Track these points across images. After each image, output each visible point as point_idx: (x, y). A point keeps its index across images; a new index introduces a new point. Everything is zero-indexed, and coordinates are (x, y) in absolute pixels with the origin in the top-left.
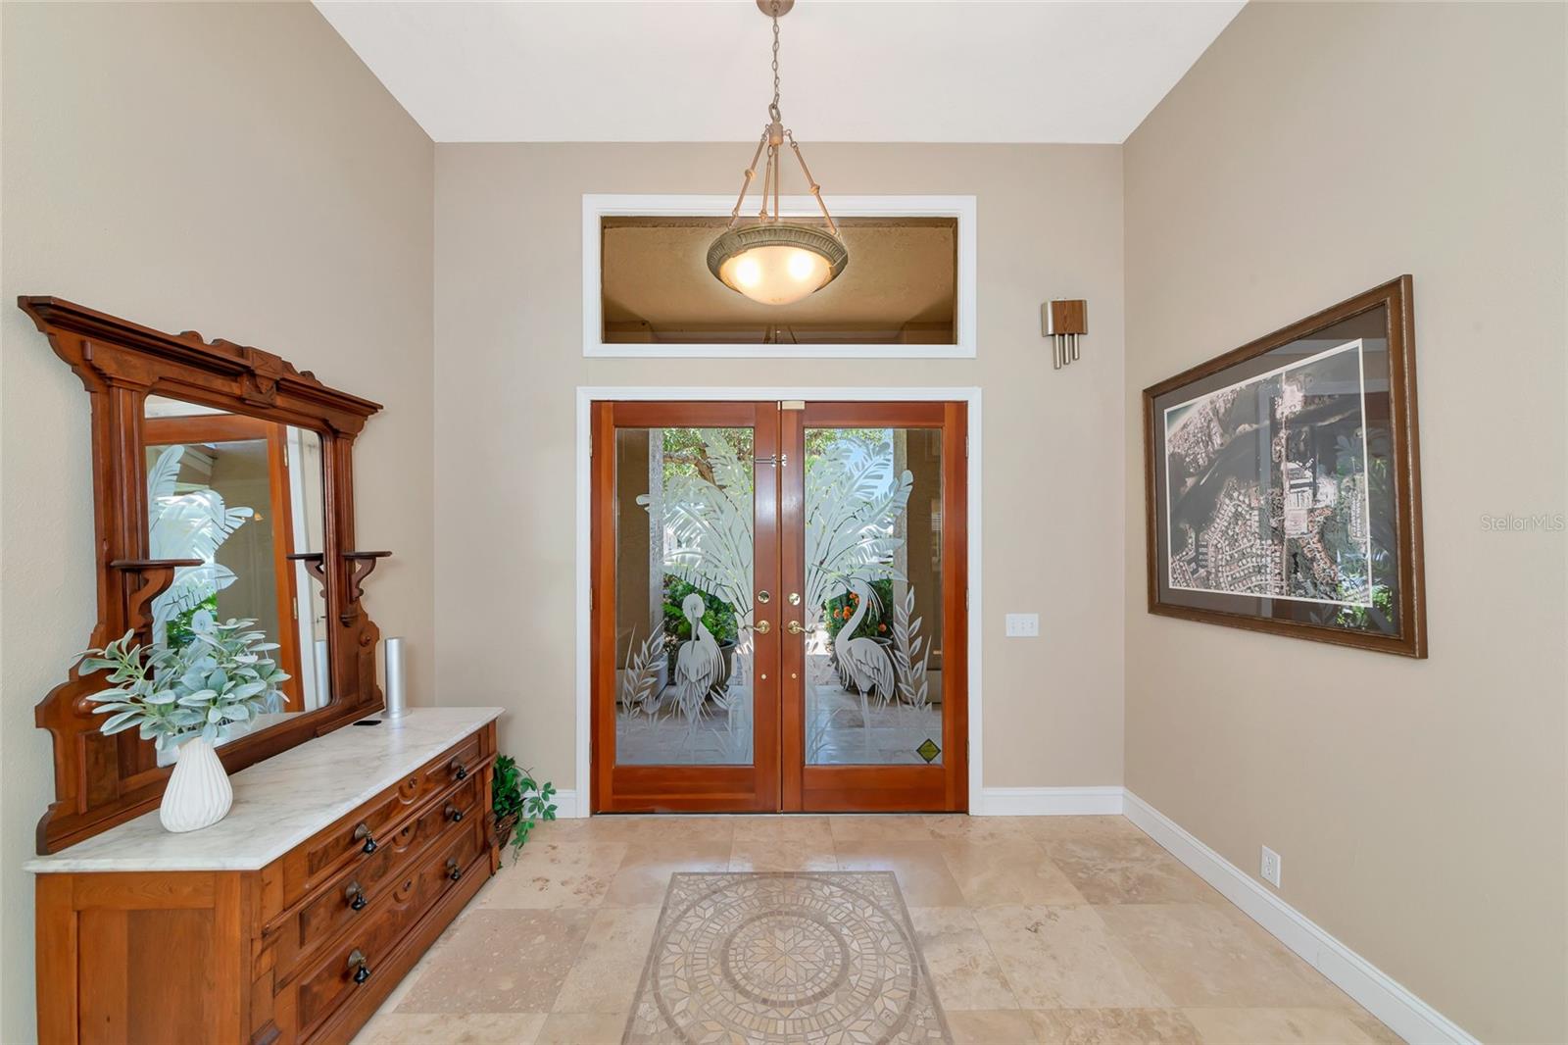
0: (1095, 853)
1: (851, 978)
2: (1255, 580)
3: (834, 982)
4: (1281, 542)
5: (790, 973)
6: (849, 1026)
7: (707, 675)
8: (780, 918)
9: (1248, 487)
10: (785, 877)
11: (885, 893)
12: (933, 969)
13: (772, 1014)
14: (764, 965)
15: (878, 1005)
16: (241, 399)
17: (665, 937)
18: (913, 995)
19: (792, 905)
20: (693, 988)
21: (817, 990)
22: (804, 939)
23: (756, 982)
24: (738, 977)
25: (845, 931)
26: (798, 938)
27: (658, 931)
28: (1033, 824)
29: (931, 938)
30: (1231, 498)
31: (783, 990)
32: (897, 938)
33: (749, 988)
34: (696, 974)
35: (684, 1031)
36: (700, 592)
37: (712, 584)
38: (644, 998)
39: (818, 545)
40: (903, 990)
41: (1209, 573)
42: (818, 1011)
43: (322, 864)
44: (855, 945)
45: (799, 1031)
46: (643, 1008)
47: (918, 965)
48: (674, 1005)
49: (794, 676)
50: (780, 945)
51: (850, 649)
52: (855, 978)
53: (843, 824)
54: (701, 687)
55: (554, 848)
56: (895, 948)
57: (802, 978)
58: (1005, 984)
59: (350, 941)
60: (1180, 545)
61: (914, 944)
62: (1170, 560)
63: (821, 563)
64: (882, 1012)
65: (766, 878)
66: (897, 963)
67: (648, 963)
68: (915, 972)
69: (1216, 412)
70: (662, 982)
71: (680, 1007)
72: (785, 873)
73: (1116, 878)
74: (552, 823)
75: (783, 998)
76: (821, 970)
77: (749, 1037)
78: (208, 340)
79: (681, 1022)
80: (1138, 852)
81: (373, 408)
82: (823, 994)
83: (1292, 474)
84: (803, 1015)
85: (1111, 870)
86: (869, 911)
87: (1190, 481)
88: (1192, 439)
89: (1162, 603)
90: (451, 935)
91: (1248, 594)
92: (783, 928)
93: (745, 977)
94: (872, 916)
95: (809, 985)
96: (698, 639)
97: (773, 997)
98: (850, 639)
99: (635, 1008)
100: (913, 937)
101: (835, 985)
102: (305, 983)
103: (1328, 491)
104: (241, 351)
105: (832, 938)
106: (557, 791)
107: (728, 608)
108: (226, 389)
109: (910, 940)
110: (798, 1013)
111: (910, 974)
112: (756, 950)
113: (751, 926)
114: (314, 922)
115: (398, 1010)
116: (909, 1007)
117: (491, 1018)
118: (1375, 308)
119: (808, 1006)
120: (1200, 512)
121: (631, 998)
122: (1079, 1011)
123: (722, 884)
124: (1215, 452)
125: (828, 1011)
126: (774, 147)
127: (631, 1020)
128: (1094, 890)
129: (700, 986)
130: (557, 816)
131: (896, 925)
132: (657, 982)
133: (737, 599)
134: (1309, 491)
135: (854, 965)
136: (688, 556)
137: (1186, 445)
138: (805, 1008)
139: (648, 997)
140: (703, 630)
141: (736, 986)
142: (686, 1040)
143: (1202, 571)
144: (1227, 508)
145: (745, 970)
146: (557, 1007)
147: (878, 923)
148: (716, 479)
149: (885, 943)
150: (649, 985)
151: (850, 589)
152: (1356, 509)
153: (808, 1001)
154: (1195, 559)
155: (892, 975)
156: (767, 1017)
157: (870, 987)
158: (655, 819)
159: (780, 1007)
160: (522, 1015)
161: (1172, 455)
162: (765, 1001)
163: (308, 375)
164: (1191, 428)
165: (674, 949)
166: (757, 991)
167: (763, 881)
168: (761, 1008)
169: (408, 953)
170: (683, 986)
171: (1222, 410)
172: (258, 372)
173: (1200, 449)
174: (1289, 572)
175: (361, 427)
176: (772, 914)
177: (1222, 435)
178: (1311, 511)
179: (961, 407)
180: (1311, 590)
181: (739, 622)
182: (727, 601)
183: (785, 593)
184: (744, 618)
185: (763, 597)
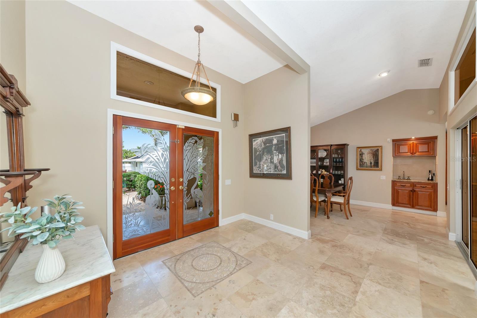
0: (244, 226)
2: (269, 170)
4: (273, 164)
5: (211, 264)
7: (155, 205)
8: (199, 257)
9: (268, 155)
11: (216, 245)
12: (235, 251)
13: (214, 271)
14: (204, 265)
15: (231, 260)
17: (176, 273)
18: (235, 256)
19: (199, 254)
20: (194, 276)
21: (219, 263)
22: (208, 258)
23: (206, 268)
24: (201, 270)
25: (215, 253)
27: (173, 272)
28: (231, 224)
29: (231, 248)
30: (265, 156)
31: (212, 267)
32: (225, 250)
33: (206, 270)
35: (200, 282)
36: (153, 180)
37: (157, 177)
38: (184, 283)
39: (187, 165)
40: (233, 256)
41: (261, 169)
44: (219, 255)
45: (222, 270)
46: (186, 284)
47: (232, 252)
49: (181, 201)
50: (204, 261)
51: (194, 192)
52: (224, 259)
53: (196, 237)
56: (226, 252)
57: (214, 264)
58: (247, 248)
60: (256, 165)
61: (229, 250)
62: (254, 167)
63: (188, 169)
64: (233, 261)
66: (229, 253)
69: (263, 141)
71: (194, 280)
73: (250, 228)
75: (214, 268)
76: (216, 261)
77: (214, 276)
79: (198, 282)
80: (250, 223)
81: (28, 104)
82: (221, 263)
83: (275, 153)
85: (248, 227)
86: (216, 248)
87: (258, 153)
88: (258, 145)
89: (253, 175)
91: (268, 173)
92: (202, 258)
93: (203, 269)
95: (217, 264)
96: (152, 194)
98: (194, 189)
99: (184, 285)
100: (227, 249)
101: (221, 261)
103: (280, 156)
105: (213, 255)
107: (162, 184)
111: (232, 254)
112: (200, 264)
113: (194, 261)
116: (236, 258)
118: (286, 130)
120: (260, 158)
121: (181, 284)
122: (258, 247)
124: (262, 148)
125: (224, 265)
126: (199, 66)
127: (186, 287)
128: (249, 231)
131: (223, 248)
132: (184, 279)
133: (165, 181)
134: (278, 156)
135: (221, 257)
136: (149, 169)
137: (257, 146)
138: (220, 267)
140: (154, 191)
141: (203, 271)
143: (260, 169)
144: (265, 158)
149: (224, 252)
151: (194, 176)
152: (284, 159)
154: (259, 167)
155: (229, 255)
157: (227, 259)
158: (139, 254)
161: (254, 148)
162: (211, 270)
164: (258, 143)
165: (181, 273)
166: (208, 269)
167: (188, 253)
170: (191, 277)
171: (264, 141)
173: (260, 147)
174: (274, 169)
176: (196, 257)
177: (264, 145)
178: (278, 159)
179: (218, 133)
180: (278, 171)
181: (166, 188)
182: (162, 182)
183: (179, 178)
184: (167, 187)
185: (173, 180)
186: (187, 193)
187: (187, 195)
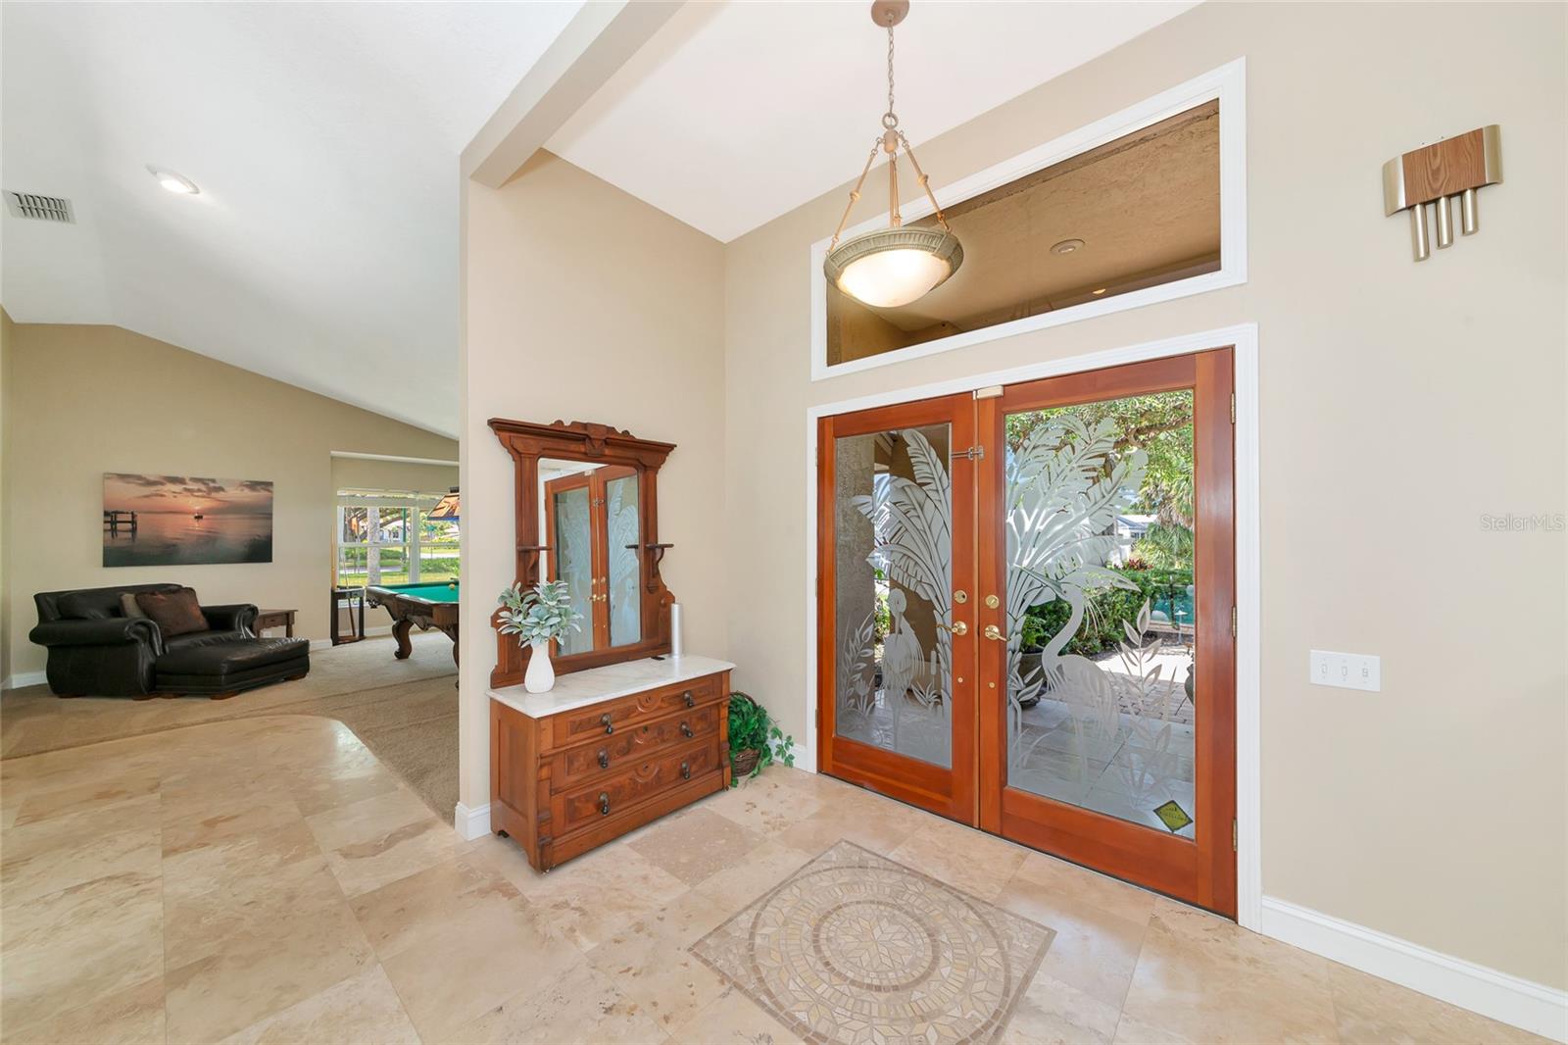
1: (915, 992)
3: (897, 986)
5: (866, 957)
6: (877, 1025)
7: (908, 670)
8: (897, 912)
10: (933, 884)
11: (1025, 946)
13: (825, 976)
14: (851, 939)
15: (920, 1028)
16: (585, 454)
17: (797, 880)
19: (918, 908)
20: (785, 924)
21: (876, 982)
22: (903, 939)
23: (832, 947)
24: (823, 936)
25: (948, 954)
26: (899, 936)
27: (795, 874)
29: (1037, 1011)
31: (848, 965)
32: (999, 990)
33: (823, 948)
34: (795, 917)
35: (755, 948)
36: (902, 588)
37: (913, 581)
38: (749, 911)
40: (956, 1032)
42: (862, 998)
43: (579, 730)
44: (946, 971)
45: (833, 1001)
46: (744, 917)
47: (997, 1024)
48: (763, 926)
49: (992, 685)
50: (877, 932)
51: (1060, 665)
52: (920, 995)
53: (1040, 865)
54: (903, 680)
55: (776, 787)
56: (985, 996)
57: (872, 966)
59: (601, 786)
61: (1011, 1005)
64: (917, 1035)
65: (913, 876)
66: (975, 1009)
67: (771, 891)
68: (986, 1027)
70: (768, 908)
71: (765, 931)
72: (937, 881)
74: (788, 769)
76: (893, 970)
77: (794, 980)
78: (567, 423)
79: (758, 941)
81: (671, 447)
82: (878, 989)
84: (847, 992)
86: (991, 951)
90: (680, 816)
92: (892, 920)
93: (828, 939)
94: (991, 957)
95: (873, 975)
96: (900, 632)
97: (836, 966)
98: (1059, 655)
99: (739, 913)
100: (1016, 998)
102: (571, 797)
104: (585, 426)
105: (930, 953)
106: (795, 745)
107: (929, 607)
108: (577, 449)
109: (1009, 1000)
110: (844, 988)
111: (979, 1026)
112: (855, 925)
113: (866, 906)
114: (576, 764)
115: (629, 845)
117: (664, 873)
119: (858, 989)
121: (741, 907)
123: (872, 863)
125: (870, 1003)
127: (730, 920)
129: (791, 926)
130: (794, 765)
131: (1008, 979)
132: (766, 905)
133: (937, 597)
135: (929, 984)
138: (854, 989)
139: (753, 913)
140: (905, 625)
141: (816, 940)
142: (751, 953)
145: (832, 934)
146: (698, 887)
147: (990, 967)
148: (917, 477)
149: (978, 986)
150: (760, 904)
151: (1060, 595)
153: (861, 985)
155: (959, 1015)
156: (818, 976)
157: (926, 1009)
159: (835, 975)
160: (679, 881)
162: (827, 964)
163: (626, 433)
165: (796, 891)
166: (827, 954)
167: (908, 877)
168: (820, 966)
169: (643, 813)
170: (780, 919)
172: (592, 437)
175: (664, 461)
176: (893, 906)
179: (1226, 353)
181: (939, 621)
182: (927, 599)
183: (982, 594)
184: (943, 617)
185: (960, 597)
186: (1022, 662)
187: (1024, 670)
